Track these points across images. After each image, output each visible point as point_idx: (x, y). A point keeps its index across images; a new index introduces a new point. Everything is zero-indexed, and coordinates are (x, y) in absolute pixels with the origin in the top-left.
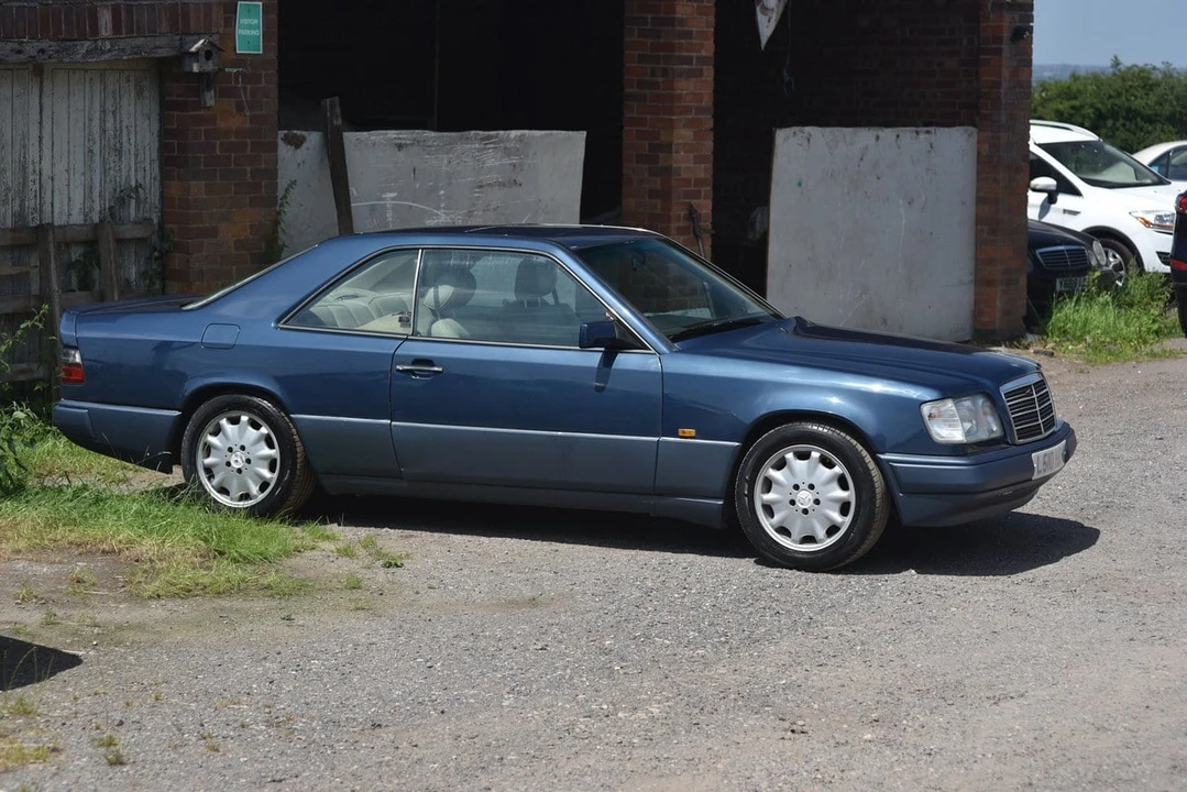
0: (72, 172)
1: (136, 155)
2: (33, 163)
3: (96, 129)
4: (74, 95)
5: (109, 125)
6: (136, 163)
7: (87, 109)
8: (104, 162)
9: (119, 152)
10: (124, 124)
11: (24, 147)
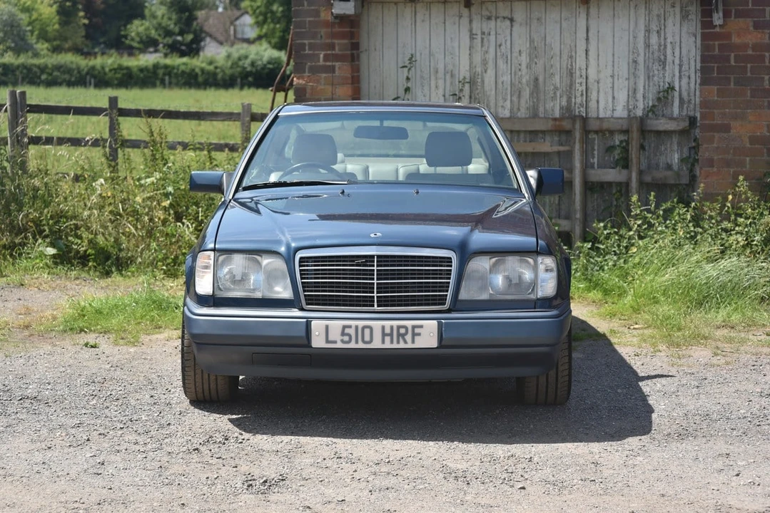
0: (616, 77)
1: (681, 66)
2: (580, 69)
3: (641, 45)
4: (619, 17)
5: (654, 40)
6: (680, 72)
7: (631, 29)
8: (647, 68)
9: (663, 63)
10: (669, 40)
11: (571, 57)
